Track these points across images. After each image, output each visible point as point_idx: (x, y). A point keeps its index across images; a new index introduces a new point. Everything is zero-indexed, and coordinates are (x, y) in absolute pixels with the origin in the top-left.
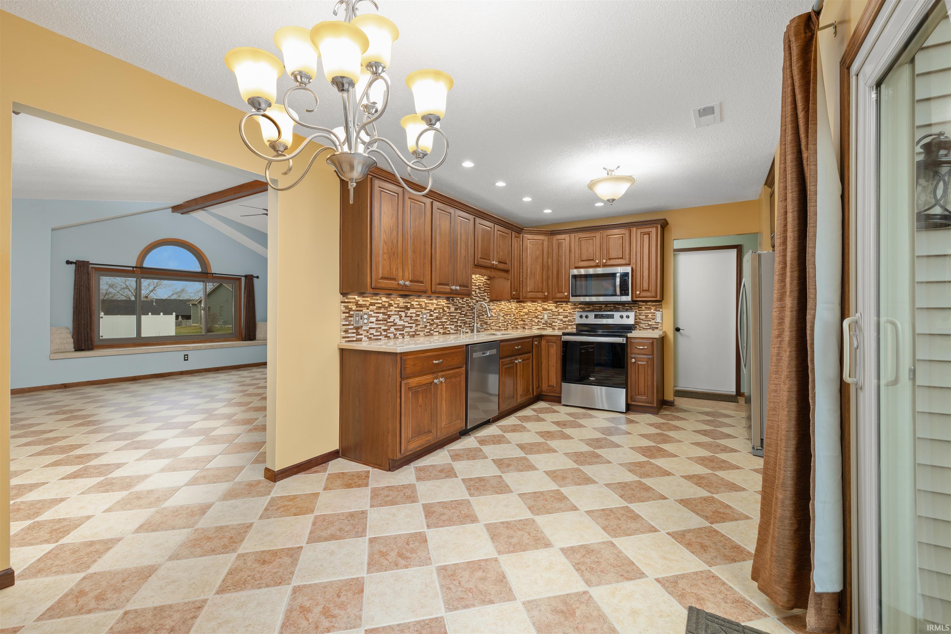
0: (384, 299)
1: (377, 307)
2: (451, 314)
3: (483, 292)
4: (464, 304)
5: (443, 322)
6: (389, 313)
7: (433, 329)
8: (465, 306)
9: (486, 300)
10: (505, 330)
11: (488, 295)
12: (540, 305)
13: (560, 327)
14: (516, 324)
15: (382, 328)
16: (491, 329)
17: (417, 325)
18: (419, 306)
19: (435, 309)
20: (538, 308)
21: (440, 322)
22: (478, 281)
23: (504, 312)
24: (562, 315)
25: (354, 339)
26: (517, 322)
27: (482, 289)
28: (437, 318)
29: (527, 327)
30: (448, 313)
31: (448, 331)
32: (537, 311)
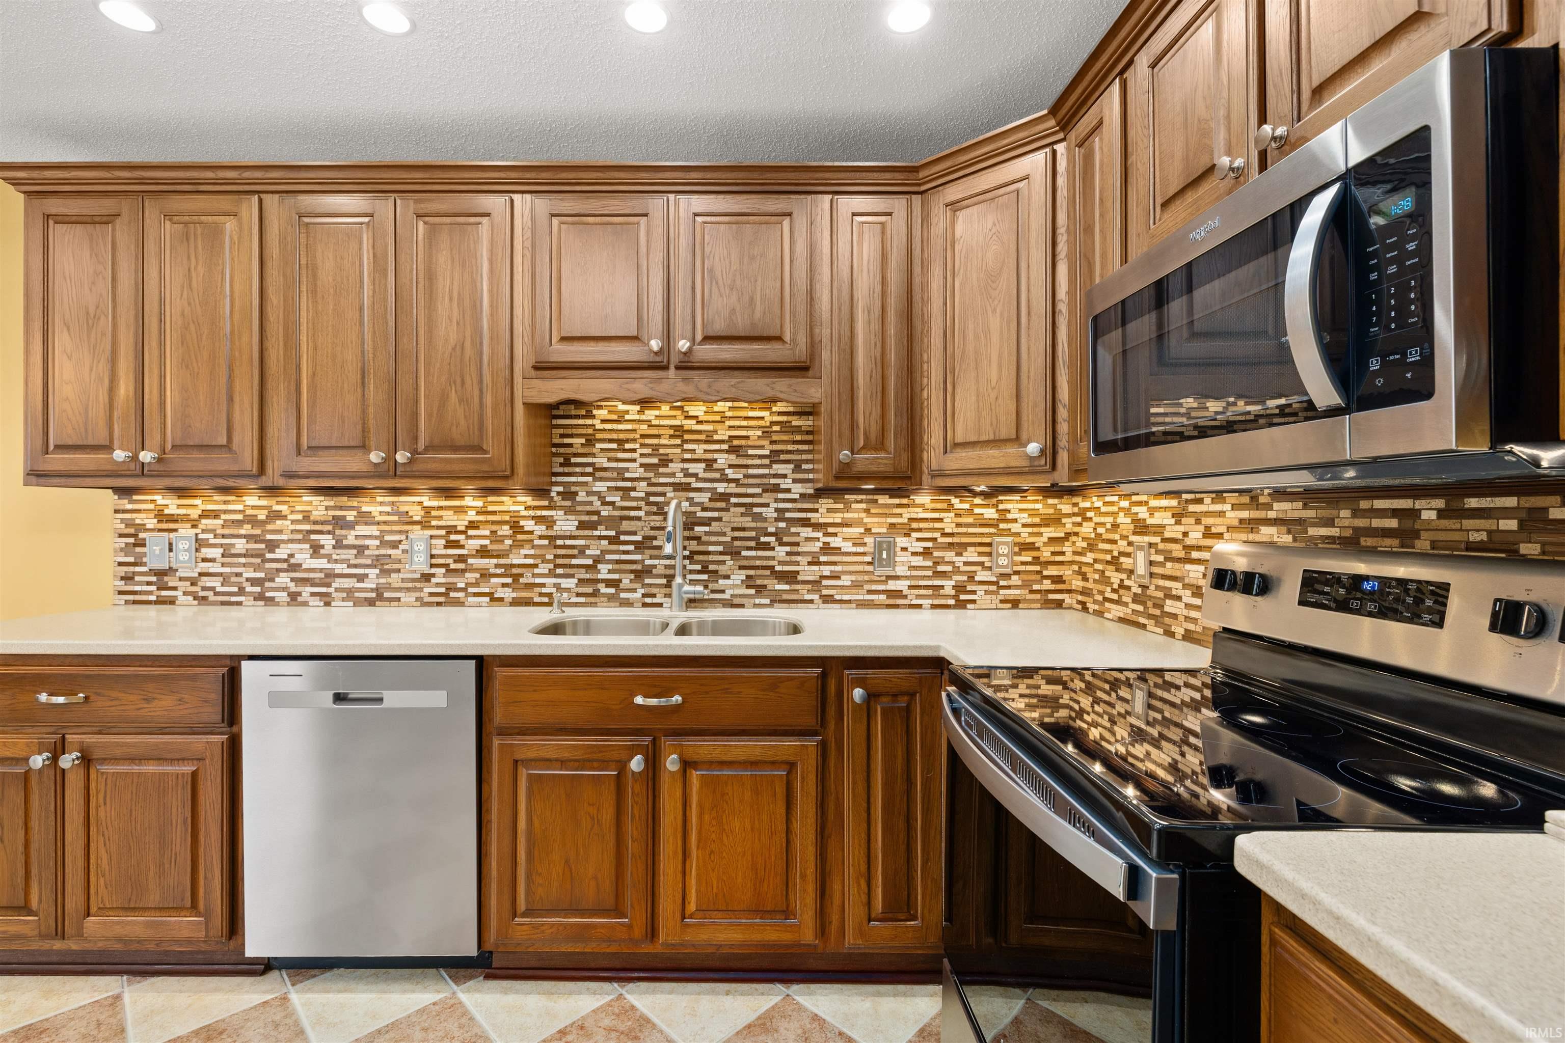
0: (252, 500)
1: (225, 521)
2: (560, 542)
3: (767, 461)
4: (639, 509)
5: (512, 566)
6: (269, 537)
7: (461, 585)
8: (641, 514)
9: (788, 491)
10: (934, 607)
11: (797, 468)
13: (1191, 627)
14: (1047, 585)
15: (245, 575)
16: (828, 600)
17: (385, 572)
18: (396, 518)
19: (472, 525)
20: (1122, 519)
21: (497, 566)
22: (728, 423)
23: (937, 535)
24: (1198, 561)
25: (153, 598)
26: (1058, 579)
27: (751, 452)
28: (483, 552)
29: (1092, 607)
30: (541, 537)
31: (541, 595)
32: (1116, 532)
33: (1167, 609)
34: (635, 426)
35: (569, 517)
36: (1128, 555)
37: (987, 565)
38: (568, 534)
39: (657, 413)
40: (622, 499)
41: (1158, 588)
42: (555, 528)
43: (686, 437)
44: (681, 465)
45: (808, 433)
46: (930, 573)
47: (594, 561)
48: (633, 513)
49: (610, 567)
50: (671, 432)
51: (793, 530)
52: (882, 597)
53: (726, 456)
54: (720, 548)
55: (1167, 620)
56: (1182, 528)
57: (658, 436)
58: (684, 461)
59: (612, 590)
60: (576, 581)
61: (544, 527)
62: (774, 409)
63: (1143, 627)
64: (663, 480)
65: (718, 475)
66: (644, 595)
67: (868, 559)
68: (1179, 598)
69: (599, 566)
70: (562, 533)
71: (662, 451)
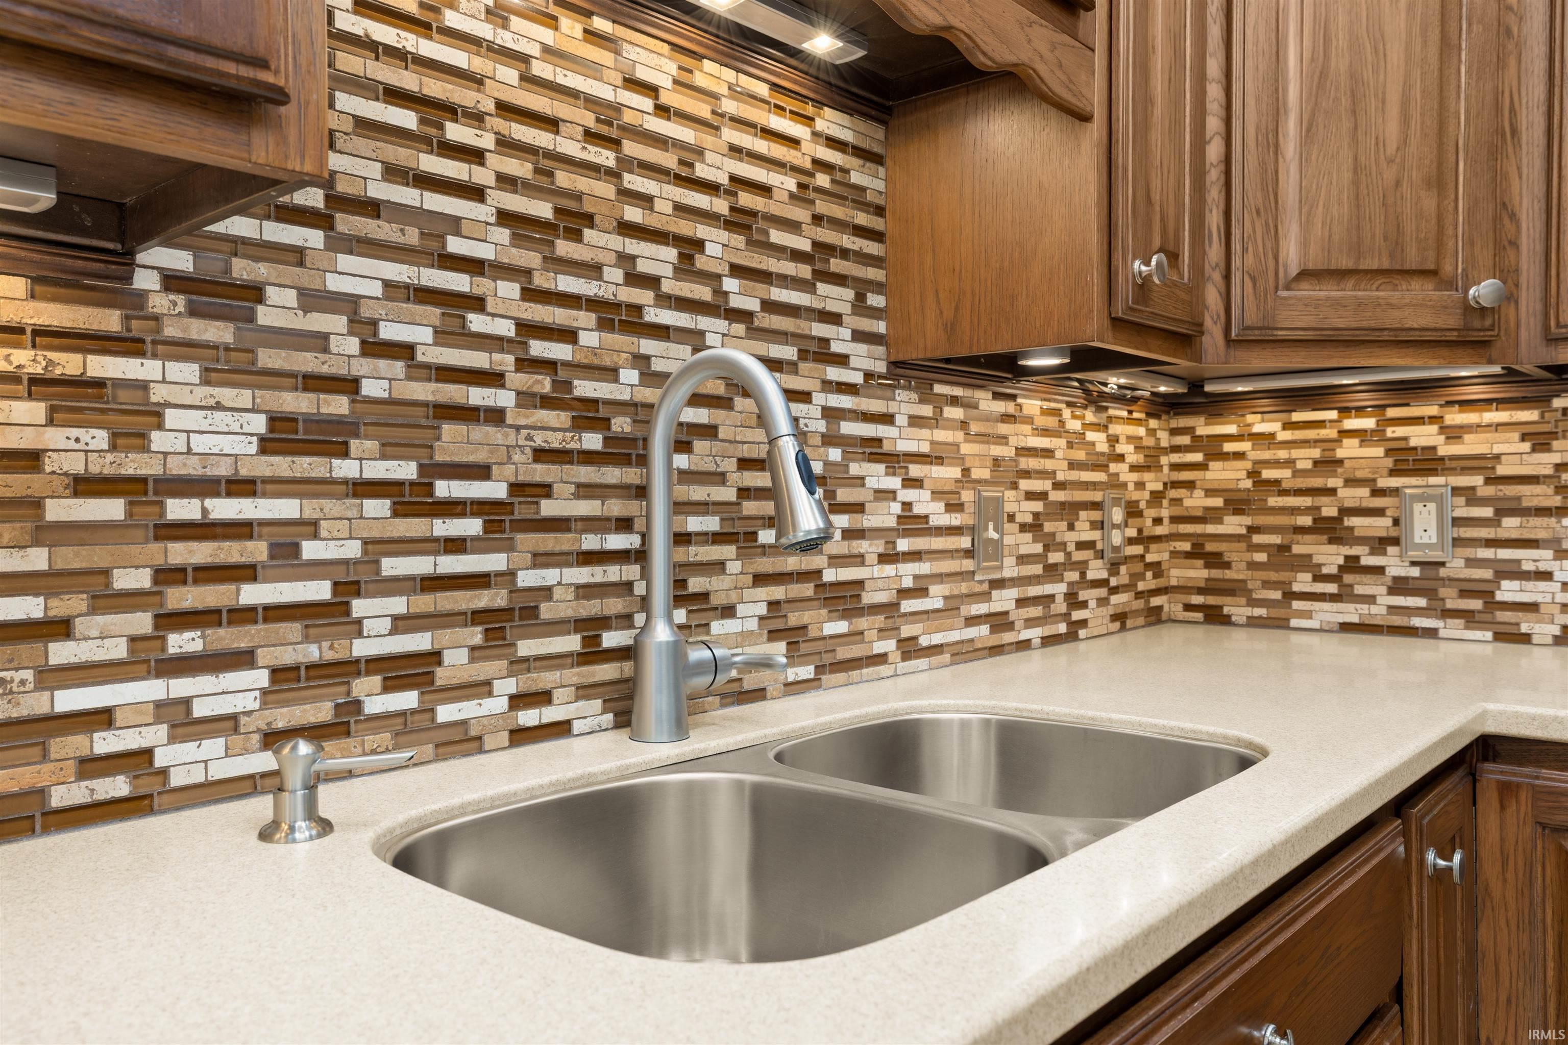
2: (179, 508)
3: (804, 271)
4: (493, 379)
8: (504, 398)
9: (842, 360)
11: (860, 306)
12: (1369, 423)
14: (1148, 583)
16: (908, 649)
20: (1349, 449)
22: (727, 134)
26: (1157, 568)
27: (777, 236)
29: (1238, 610)
30: (85, 484)
31: (93, 765)
32: (1334, 475)
33: (1500, 596)
34: (479, 64)
35: (227, 395)
36: (1379, 512)
37: (1099, 546)
38: (223, 470)
39: (547, 35)
40: (442, 336)
41: (1471, 562)
42: (159, 441)
43: (630, 148)
44: (617, 242)
45: (879, 211)
46: (1038, 569)
47: (336, 585)
48: (478, 396)
49: (398, 605)
50: (589, 119)
51: (855, 469)
52: (984, 629)
53: (723, 235)
54: (712, 523)
55: (1504, 616)
56: (1556, 458)
57: (551, 124)
58: (627, 229)
59: (408, 699)
60: (260, 678)
61: (99, 438)
62: (820, 125)
63: (1432, 633)
64: (567, 284)
65: (704, 293)
66: (518, 701)
67: (965, 542)
68: (1547, 576)
69: (359, 607)
70: (192, 468)
71: (564, 179)
